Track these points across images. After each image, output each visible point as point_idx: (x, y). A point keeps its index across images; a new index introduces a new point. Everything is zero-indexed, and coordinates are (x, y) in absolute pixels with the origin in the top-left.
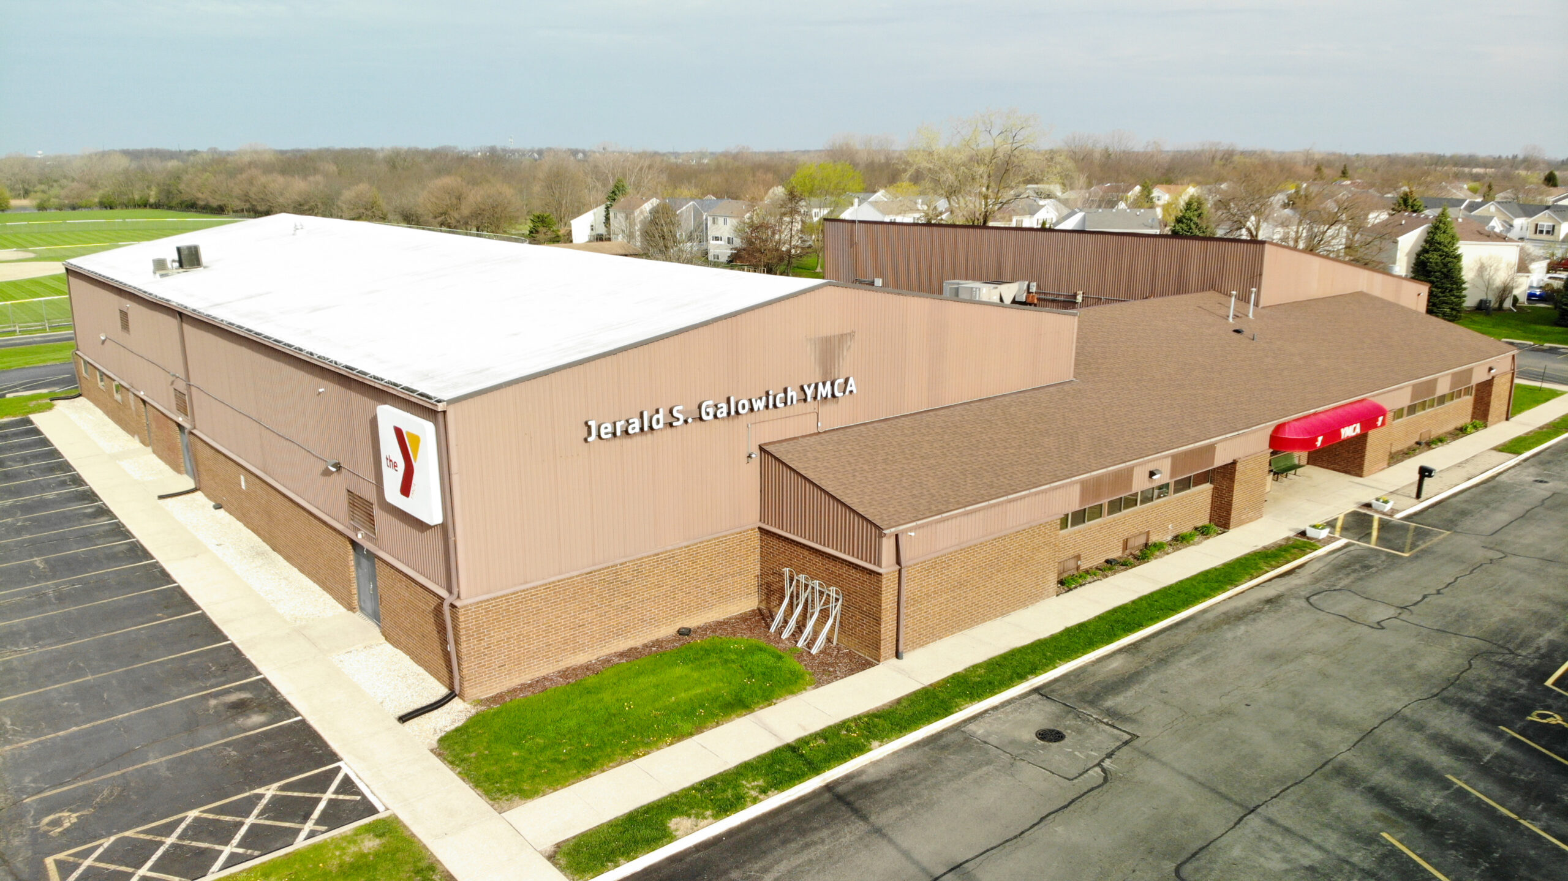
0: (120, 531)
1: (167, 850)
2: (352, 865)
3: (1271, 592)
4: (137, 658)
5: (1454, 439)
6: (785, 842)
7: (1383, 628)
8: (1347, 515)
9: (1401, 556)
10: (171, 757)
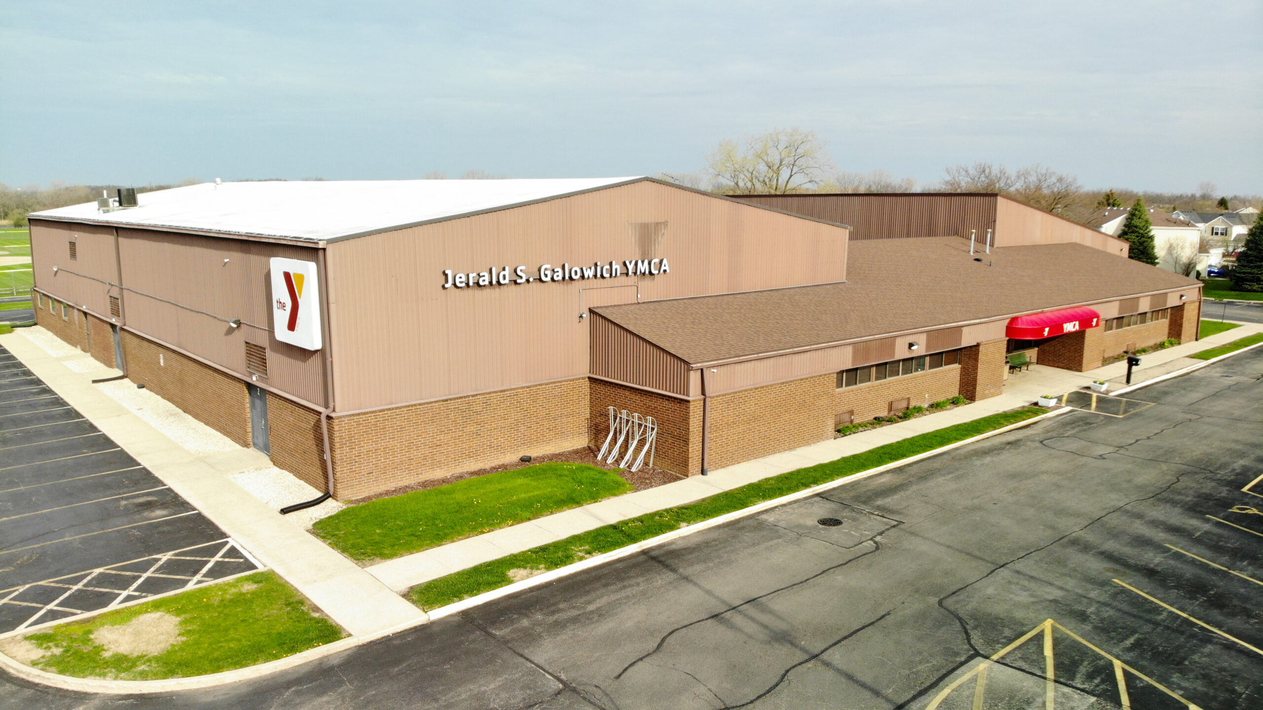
0: (59, 402)
1: (73, 593)
2: (231, 601)
3: (1011, 438)
4: (63, 476)
5: (1155, 351)
6: (606, 585)
7: (1105, 459)
8: (1070, 394)
9: (1115, 418)
10: (83, 535)
